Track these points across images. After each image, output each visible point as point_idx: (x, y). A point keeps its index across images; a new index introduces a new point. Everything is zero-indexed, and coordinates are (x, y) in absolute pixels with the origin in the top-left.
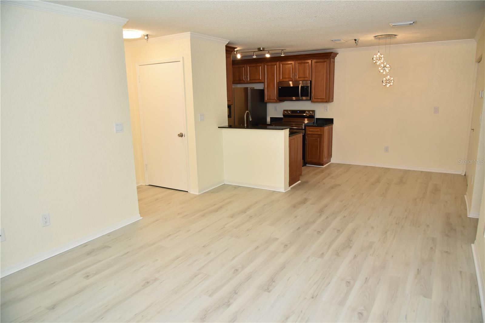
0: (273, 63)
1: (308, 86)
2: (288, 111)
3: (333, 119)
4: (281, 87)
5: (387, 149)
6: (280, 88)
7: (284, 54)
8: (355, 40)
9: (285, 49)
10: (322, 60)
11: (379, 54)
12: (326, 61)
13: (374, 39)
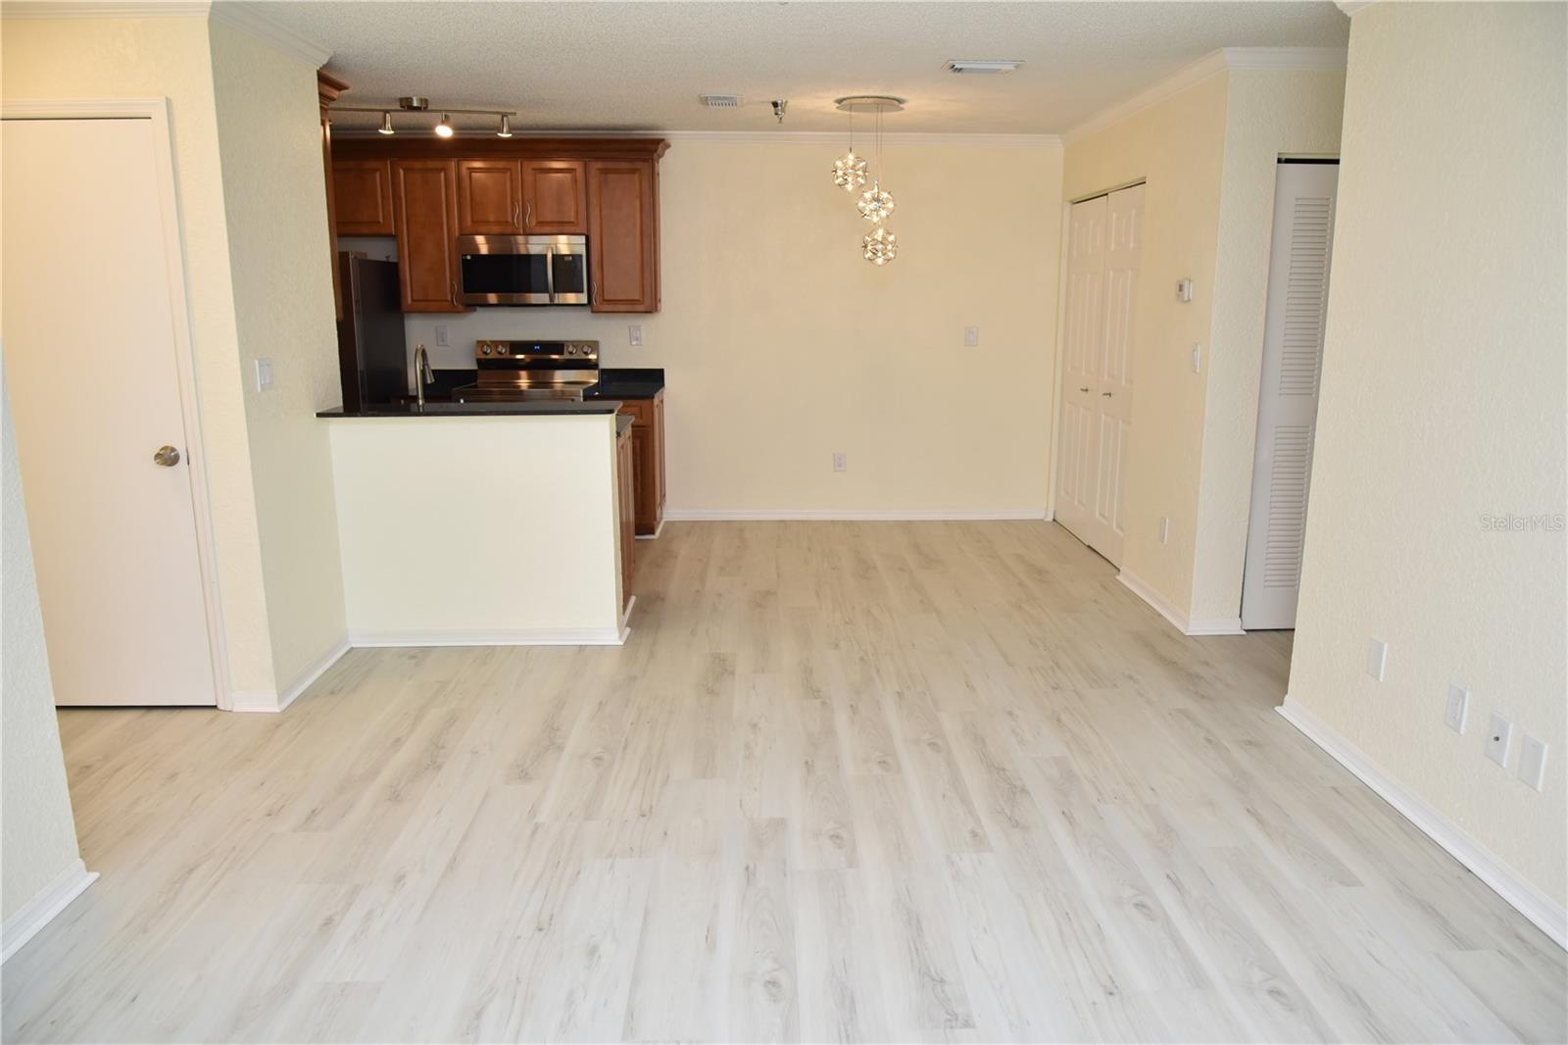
0: (431, 164)
1: (581, 256)
2: (497, 347)
3: (662, 371)
4: (472, 256)
5: (839, 463)
6: (469, 257)
7: (508, 133)
8: (775, 105)
9: (515, 114)
10: (625, 165)
11: (851, 157)
12: (639, 170)
13: (838, 108)
